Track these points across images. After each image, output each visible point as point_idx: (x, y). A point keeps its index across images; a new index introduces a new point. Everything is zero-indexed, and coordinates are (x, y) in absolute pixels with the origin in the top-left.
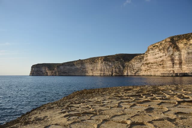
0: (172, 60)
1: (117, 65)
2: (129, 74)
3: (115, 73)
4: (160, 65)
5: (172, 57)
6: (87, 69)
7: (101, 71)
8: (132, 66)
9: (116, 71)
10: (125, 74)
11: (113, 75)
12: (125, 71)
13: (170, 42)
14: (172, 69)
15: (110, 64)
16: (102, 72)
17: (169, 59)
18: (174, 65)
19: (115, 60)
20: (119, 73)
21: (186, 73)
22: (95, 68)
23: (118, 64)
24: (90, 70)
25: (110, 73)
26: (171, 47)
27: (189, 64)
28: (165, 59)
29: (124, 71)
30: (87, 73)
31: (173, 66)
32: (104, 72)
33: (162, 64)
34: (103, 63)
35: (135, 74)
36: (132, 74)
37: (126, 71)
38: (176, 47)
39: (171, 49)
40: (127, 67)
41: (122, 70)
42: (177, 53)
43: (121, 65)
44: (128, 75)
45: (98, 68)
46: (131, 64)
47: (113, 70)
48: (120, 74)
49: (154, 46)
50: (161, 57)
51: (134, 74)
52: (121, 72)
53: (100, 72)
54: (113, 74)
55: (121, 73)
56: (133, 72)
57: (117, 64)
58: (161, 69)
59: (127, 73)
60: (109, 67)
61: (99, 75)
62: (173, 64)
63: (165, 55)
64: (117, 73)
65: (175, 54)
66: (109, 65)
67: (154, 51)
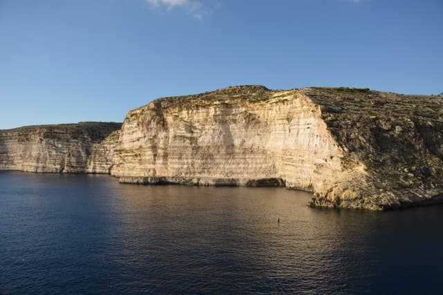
0: (154, 148)
1: (74, 148)
2: (98, 170)
3: (67, 166)
4: (136, 155)
5: (154, 141)
6: (12, 155)
7: (38, 162)
8: (105, 153)
9: (70, 162)
10: (90, 170)
11: (64, 171)
12: (90, 164)
13: (153, 110)
14: (151, 166)
15: (60, 146)
16: (40, 165)
17: (150, 145)
18: (157, 158)
19: (70, 137)
20: (76, 167)
21: (165, 178)
22: (28, 153)
23: (76, 146)
24: (19, 158)
25: (58, 167)
26: (154, 121)
27: (173, 158)
28: (143, 145)
29: (88, 163)
30: (13, 164)
31: (155, 160)
32: (45, 163)
33: (140, 155)
34: (44, 142)
35: (110, 169)
36: (104, 171)
37: (92, 162)
38: (162, 122)
39: (153, 124)
40: (95, 153)
41: (84, 159)
42: (162, 134)
43: (83, 149)
44: (94, 173)
45: (33, 153)
46: (104, 147)
47: (64, 160)
48: (79, 169)
49: (132, 116)
50: (138, 140)
51: (107, 171)
52: (83, 164)
53: (35, 164)
54: (63, 169)
55: (81, 167)
56: (105, 166)
57: (74, 146)
58: (137, 165)
59: (94, 168)
60: (57, 152)
61: (32, 170)
62: (155, 155)
63: (143, 135)
64: (73, 167)
65: (159, 136)
66: (57, 149)
67: (131, 126)
